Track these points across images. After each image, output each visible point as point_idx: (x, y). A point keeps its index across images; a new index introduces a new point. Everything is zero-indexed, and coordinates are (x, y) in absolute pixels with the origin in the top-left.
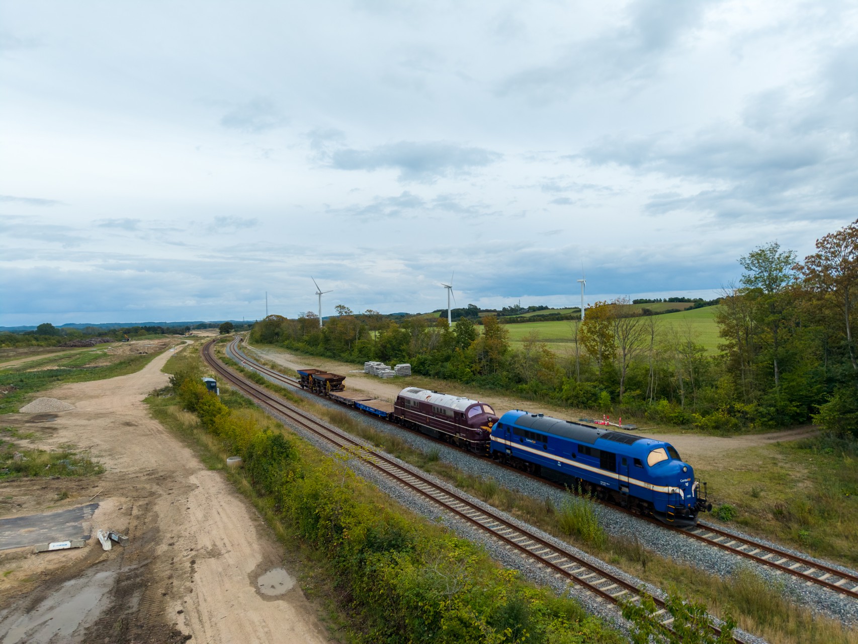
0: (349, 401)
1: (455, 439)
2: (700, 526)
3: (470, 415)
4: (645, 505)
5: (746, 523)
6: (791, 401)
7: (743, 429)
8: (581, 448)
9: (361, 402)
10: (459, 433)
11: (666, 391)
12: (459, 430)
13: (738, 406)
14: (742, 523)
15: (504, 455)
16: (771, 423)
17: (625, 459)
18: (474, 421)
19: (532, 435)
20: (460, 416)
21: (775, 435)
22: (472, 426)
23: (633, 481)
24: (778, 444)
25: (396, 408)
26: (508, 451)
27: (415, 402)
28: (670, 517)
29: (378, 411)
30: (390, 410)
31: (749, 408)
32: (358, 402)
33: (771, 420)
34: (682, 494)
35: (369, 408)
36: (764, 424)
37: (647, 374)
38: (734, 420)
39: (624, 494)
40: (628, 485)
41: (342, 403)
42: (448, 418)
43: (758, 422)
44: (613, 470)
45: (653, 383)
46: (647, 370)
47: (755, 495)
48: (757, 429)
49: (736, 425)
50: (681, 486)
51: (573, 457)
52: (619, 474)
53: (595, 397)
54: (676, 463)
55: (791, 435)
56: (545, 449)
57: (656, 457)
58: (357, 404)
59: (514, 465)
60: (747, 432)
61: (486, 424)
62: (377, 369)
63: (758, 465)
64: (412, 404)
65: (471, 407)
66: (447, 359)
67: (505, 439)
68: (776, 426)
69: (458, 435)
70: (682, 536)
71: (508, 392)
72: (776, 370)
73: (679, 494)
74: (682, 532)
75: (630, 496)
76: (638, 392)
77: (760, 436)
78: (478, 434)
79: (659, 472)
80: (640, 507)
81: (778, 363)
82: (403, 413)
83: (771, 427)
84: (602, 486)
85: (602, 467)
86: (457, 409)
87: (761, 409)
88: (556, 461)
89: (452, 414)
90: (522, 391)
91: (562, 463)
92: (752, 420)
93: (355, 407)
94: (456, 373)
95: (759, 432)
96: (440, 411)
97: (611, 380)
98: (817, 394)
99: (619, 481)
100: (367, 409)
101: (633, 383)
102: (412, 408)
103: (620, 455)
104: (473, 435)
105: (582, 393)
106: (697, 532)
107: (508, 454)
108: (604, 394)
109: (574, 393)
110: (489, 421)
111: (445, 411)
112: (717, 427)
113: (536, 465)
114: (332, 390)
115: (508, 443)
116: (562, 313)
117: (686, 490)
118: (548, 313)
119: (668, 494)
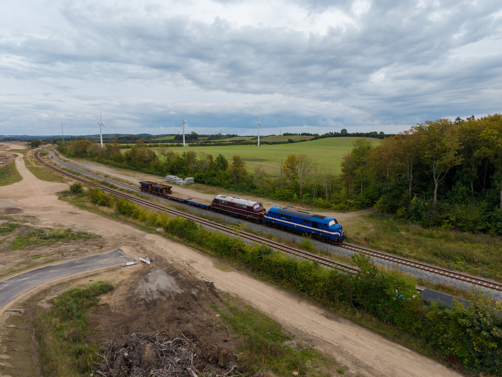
0: (181, 199)
1: (247, 217)
2: (344, 244)
3: (255, 208)
4: (328, 238)
5: (356, 243)
6: (366, 198)
7: (350, 210)
8: (304, 221)
9: (189, 200)
10: (249, 215)
11: (320, 194)
12: (250, 214)
13: (348, 201)
14: (355, 243)
15: (271, 223)
16: (359, 207)
17: (321, 224)
18: (257, 210)
19: (285, 216)
20: (250, 208)
21: (361, 212)
22: (256, 212)
23: (324, 231)
24: (362, 216)
25: (213, 204)
26: (273, 222)
27: (225, 202)
28: (336, 242)
29: (201, 205)
30: (208, 204)
31: (352, 201)
32: (188, 200)
33: (359, 206)
34: (339, 235)
35: (195, 203)
36: (357, 208)
37: (312, 187)
38: (347, 206)
39: (320, 235)
40: (322, 232)
41: (177, 200)
42: (244, 209)
43: (355, 207)
44: (317, 228)
45: (315, 190)
46: (312, 185)
47: (358, 234)
48: (355, 209)
49: (347, 208)
50: (339, 232)
51: (301, 224)
52: (319, 229)
53: (292, 197)
54: (337, 225)
55: (366, 212)
56: (290, 221)
57: (332, 223)
58: (187, 201)
59: (275, 227)
60: (351, 211)
61: (261, 211)
62: (175, 180)
63: (357, 224)
64: (223, 202)
65: (255, 205)
66: (214, 175)
67: (272, 217)
68: (361, 208)
69: (249, 216)
70: (339, 248)
71: (249, 193)
72: (362, 186)
73: (338, 235)
74: (339, 246)
75: (322, 236)
76: (308, 194)
77: (356, 212)
78: (259, 215)
79: (333, 228)
80: (325, 239)
81: (363, 184)
82: (218, 206)
83: (359, 209)
84: (312, 233)
85: (312, 227)
86: (249, 205)
87: (356, 202)
88: (294, 225)
89: (246, 207)
90: (256, 193)
91: (296, 226)
92: (353, 206)
93: (185, 202)
94: (221, 183)
95: (355, 211)
96: (240, 206)
97: (297, 189)
98: (375, 196)
99: (319, 231)
100: (194, 204)
101: (305, 190)
102: (223, 204)
103: (319, 223)
104: (256, 216)
105: (285, 194)
106: (343, 246)
107: (273, 223)
108: (295, 195)
109: (282, 195)
110: (262, 210)
111: (242, 206)
112: (340, 209)
113: (285, 226)
114: (167, 193)
115: (274, 219)
116: (246, 139)
117: (341, 233)
118: (238, 140)
119: (335, 235)
